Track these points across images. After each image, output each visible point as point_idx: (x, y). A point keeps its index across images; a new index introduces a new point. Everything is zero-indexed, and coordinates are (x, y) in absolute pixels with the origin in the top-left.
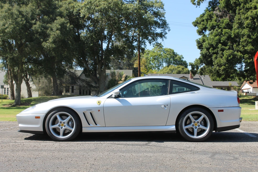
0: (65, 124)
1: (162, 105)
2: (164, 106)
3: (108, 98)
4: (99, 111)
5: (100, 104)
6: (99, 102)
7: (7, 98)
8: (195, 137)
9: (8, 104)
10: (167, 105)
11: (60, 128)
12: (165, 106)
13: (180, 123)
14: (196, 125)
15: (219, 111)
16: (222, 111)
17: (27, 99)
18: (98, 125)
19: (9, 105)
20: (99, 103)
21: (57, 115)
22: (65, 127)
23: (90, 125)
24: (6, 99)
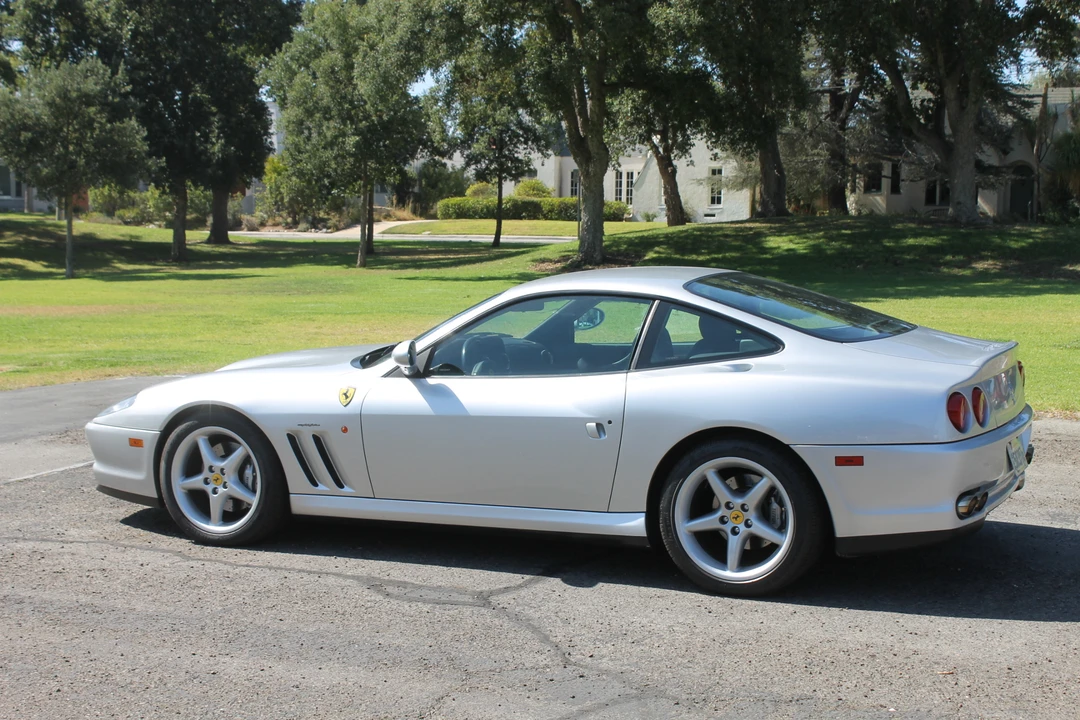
0: (226, 478)
1: (590, 420)
2: (594, 424)
3: (387, 375)
4: (345, 430)
5: (348, 400)
6: (345, 394)
7: (626, 216)
8: (730, 574)
9: (556, 256)
10: (610, 422)
11: (209, 489)
12: (599, 426)
13: (662, 505)
14: (739, 519)
15: (841, 461)
16: (858, 461)
17: (636, 238)
18: (347, 490)
19: (558, 261)
20: (347, 397)
21: (200, 437)
22: (225, 487)
23: (316, 485)
24: (621, 220)
